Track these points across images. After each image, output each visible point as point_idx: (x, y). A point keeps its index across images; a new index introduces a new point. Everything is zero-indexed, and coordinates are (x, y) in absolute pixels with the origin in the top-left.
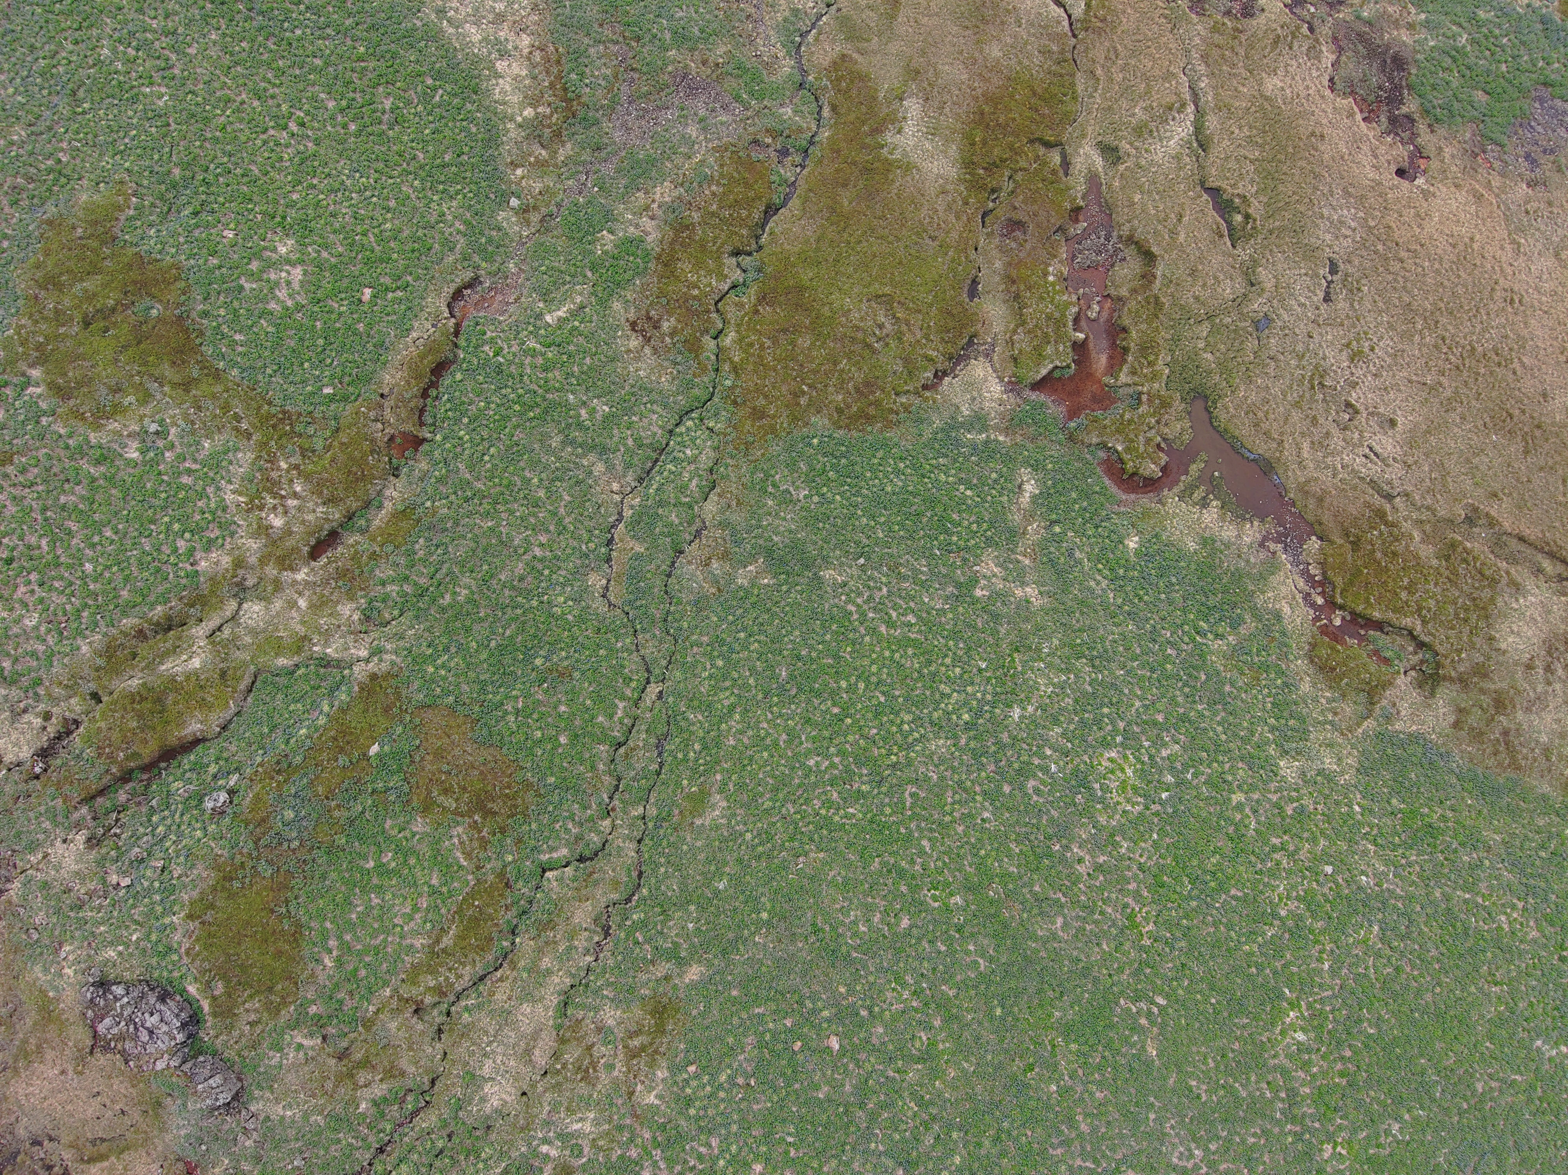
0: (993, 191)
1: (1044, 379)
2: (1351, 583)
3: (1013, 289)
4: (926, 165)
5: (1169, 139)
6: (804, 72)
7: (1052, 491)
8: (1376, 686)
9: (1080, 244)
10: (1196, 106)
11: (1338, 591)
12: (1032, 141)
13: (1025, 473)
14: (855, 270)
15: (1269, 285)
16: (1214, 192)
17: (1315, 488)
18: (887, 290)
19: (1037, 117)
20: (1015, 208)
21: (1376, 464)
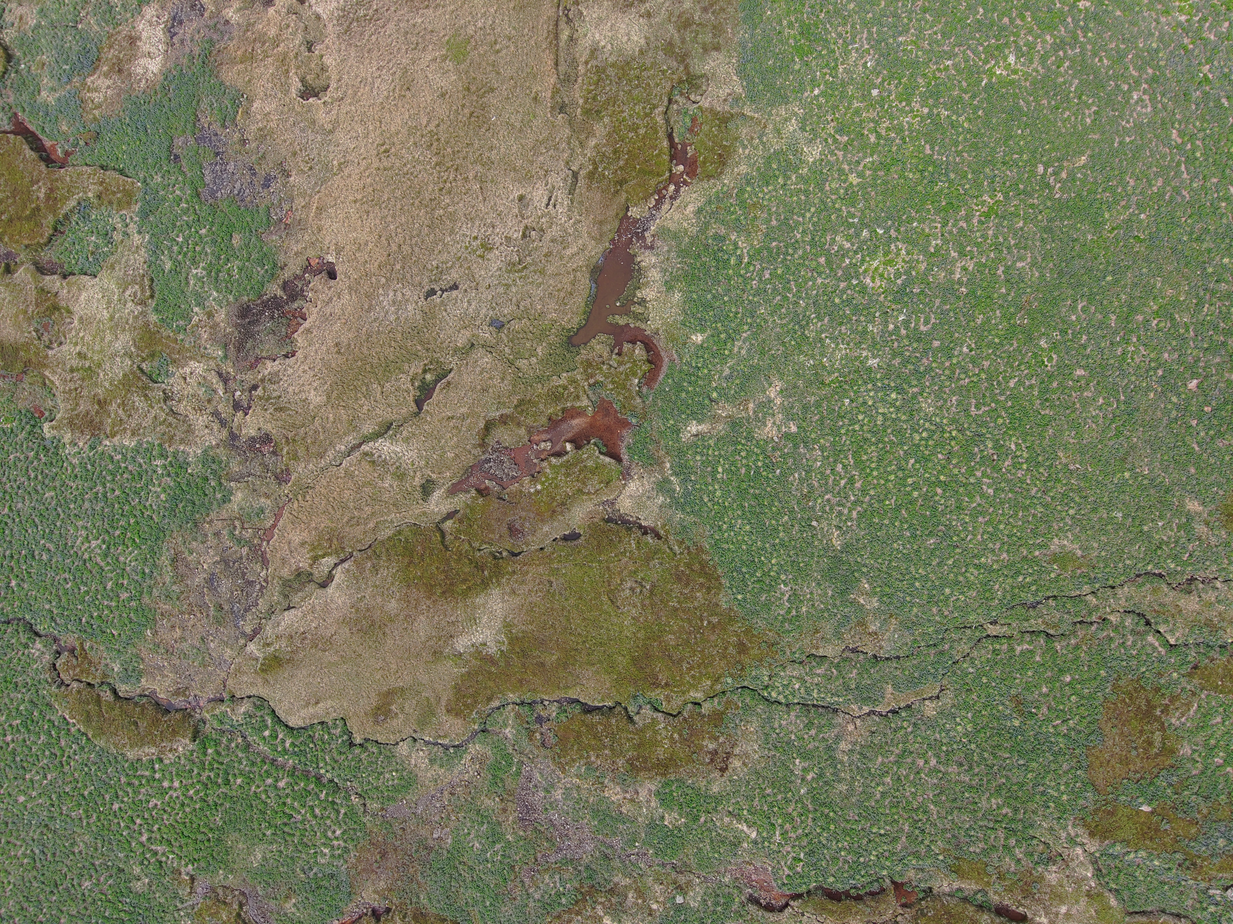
0: (495, 558)
1: (611, 457)
2: (651, 172)
3: (559, 510)
4: (499, 613)
5: (396, 453)
6: (474, 734)
7: (688, 412)
8: (718, 119)
9: (502, 478)
10: (360, 445)
11: (661, 179)
12: (446, 548)
13: (685, 437)
14: (602, 628)
15: (467, 333)
16: (419, 403)
17: (595, 232)
18: (605, 598)
19: (428, 552)
20: (501, 536)
21: (557, 196)
